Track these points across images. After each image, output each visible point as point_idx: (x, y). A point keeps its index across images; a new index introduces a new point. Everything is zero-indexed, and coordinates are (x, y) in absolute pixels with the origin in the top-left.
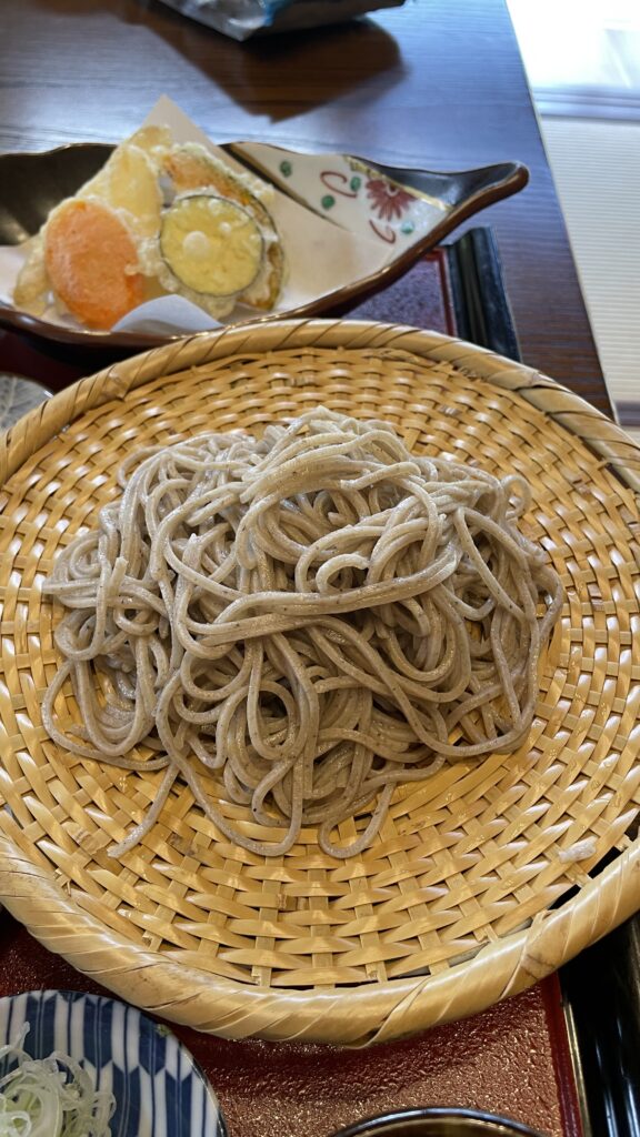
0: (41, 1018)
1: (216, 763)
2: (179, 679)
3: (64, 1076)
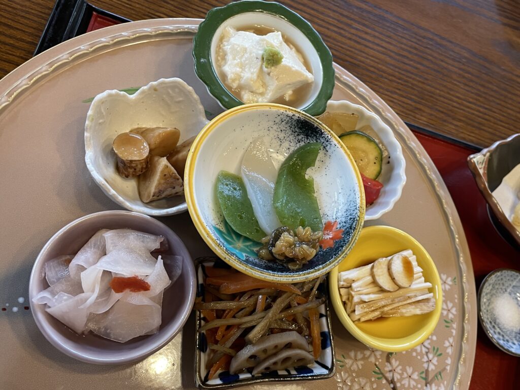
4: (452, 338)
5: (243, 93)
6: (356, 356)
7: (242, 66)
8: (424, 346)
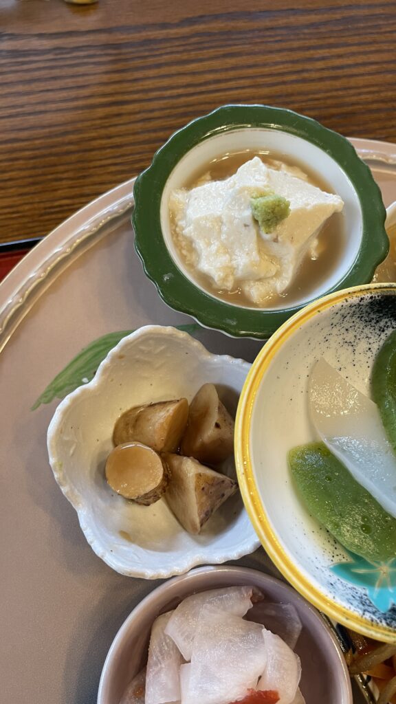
5: (247, 289)
7: (227, 249)
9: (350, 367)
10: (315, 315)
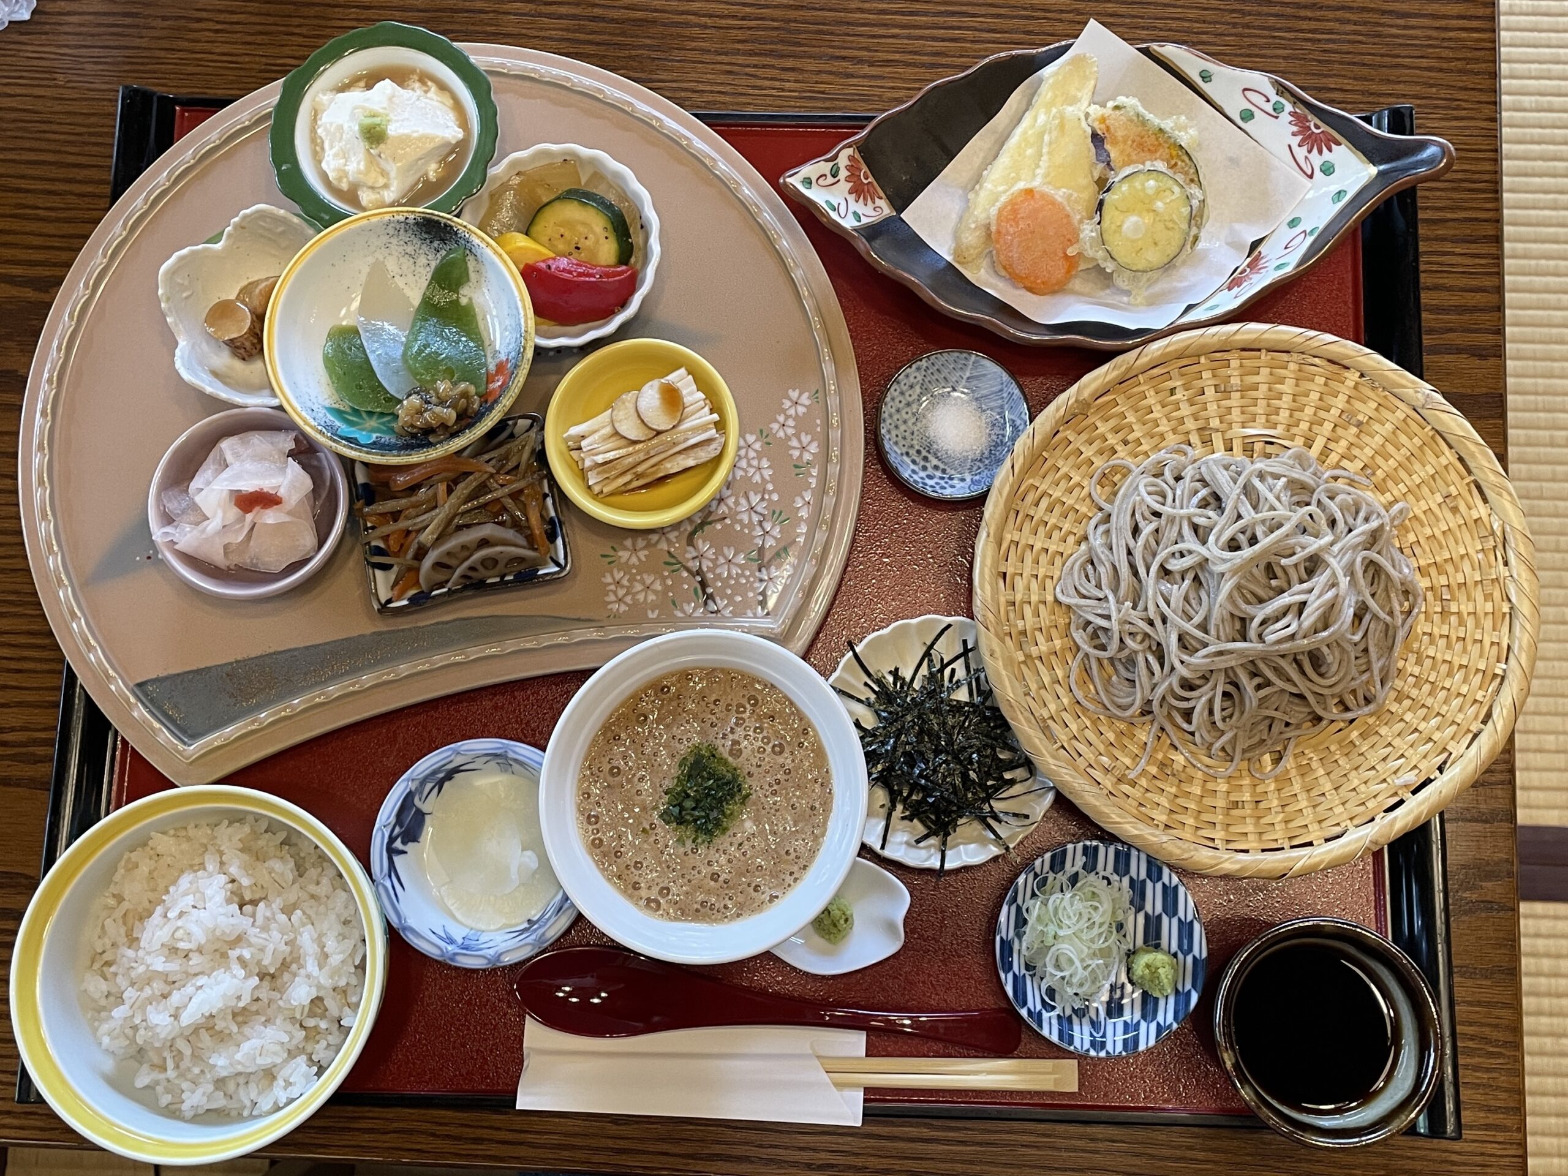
0: (1091, 854)
1: (1191, 729)
2: (1170, 684)
3: (1106, 882)
4: (809, 491)
6: (634, 545)
8: (756, 512)
9: (410, 276)
10: (365, 222)
